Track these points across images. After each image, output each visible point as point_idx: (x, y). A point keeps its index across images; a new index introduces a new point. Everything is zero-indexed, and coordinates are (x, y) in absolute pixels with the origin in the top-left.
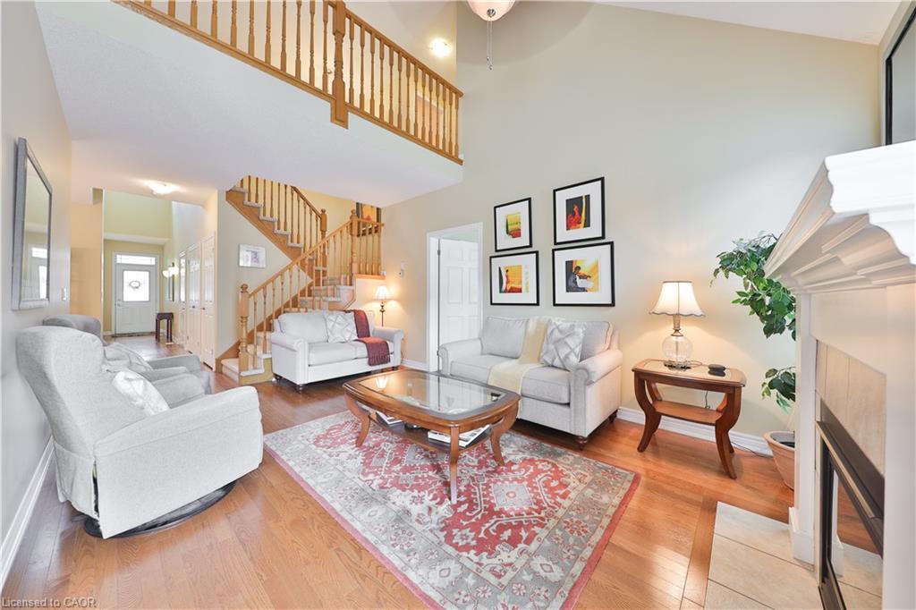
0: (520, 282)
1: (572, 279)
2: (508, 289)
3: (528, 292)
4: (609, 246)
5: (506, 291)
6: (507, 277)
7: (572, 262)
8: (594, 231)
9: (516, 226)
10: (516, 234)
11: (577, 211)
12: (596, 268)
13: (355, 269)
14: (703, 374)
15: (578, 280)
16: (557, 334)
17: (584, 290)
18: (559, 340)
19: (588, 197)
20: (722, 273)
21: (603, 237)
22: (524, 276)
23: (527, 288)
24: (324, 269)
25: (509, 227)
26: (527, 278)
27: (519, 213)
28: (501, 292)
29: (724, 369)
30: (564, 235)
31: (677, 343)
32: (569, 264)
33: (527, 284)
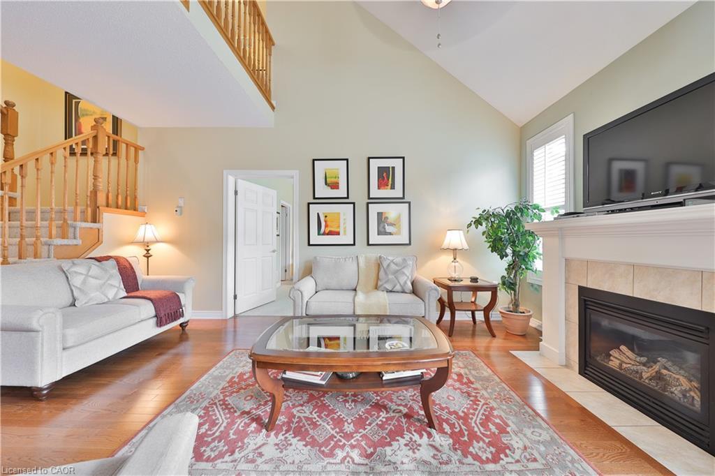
0: (339, 226)
1: (382, 225)
2: (327, 232)
3: (345, 234)
4: (407, 205)
5: (324, 234)
6: (326, 222)
7: (382, 213)
8: (397, 193)
9: (333, 180)
10: (335, 186)
11: (385, 176)
12: (399, 218)
13: (101, 199)
14: (467, 282)
15: (386, 226)
16: (393, 267)
17: (390, 234)
18: (397, 271)
19: (393, 168)
20: (473, 226)
21: (403, 198)
22: (342, 222)
23: (345, 231)
24: (12, 194)
25: (328, 180)
26: (344, 224)
27: (338, 169)
28: (319, 234)
29: (477, 279)
30: (375, 192)
31: (455, 267)
32: (380, 215)
33: (345, 228)
